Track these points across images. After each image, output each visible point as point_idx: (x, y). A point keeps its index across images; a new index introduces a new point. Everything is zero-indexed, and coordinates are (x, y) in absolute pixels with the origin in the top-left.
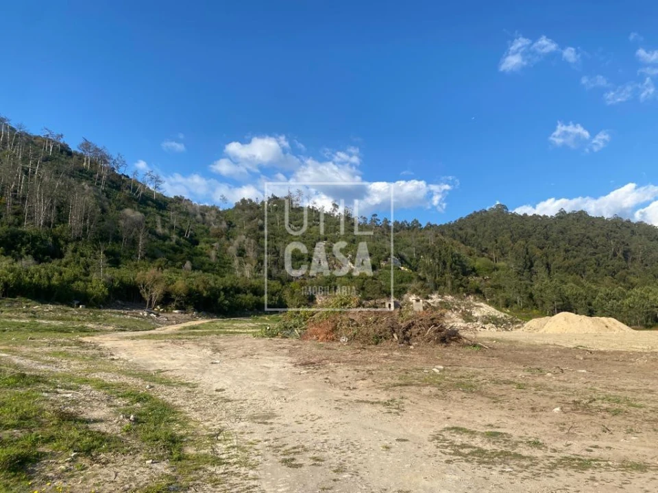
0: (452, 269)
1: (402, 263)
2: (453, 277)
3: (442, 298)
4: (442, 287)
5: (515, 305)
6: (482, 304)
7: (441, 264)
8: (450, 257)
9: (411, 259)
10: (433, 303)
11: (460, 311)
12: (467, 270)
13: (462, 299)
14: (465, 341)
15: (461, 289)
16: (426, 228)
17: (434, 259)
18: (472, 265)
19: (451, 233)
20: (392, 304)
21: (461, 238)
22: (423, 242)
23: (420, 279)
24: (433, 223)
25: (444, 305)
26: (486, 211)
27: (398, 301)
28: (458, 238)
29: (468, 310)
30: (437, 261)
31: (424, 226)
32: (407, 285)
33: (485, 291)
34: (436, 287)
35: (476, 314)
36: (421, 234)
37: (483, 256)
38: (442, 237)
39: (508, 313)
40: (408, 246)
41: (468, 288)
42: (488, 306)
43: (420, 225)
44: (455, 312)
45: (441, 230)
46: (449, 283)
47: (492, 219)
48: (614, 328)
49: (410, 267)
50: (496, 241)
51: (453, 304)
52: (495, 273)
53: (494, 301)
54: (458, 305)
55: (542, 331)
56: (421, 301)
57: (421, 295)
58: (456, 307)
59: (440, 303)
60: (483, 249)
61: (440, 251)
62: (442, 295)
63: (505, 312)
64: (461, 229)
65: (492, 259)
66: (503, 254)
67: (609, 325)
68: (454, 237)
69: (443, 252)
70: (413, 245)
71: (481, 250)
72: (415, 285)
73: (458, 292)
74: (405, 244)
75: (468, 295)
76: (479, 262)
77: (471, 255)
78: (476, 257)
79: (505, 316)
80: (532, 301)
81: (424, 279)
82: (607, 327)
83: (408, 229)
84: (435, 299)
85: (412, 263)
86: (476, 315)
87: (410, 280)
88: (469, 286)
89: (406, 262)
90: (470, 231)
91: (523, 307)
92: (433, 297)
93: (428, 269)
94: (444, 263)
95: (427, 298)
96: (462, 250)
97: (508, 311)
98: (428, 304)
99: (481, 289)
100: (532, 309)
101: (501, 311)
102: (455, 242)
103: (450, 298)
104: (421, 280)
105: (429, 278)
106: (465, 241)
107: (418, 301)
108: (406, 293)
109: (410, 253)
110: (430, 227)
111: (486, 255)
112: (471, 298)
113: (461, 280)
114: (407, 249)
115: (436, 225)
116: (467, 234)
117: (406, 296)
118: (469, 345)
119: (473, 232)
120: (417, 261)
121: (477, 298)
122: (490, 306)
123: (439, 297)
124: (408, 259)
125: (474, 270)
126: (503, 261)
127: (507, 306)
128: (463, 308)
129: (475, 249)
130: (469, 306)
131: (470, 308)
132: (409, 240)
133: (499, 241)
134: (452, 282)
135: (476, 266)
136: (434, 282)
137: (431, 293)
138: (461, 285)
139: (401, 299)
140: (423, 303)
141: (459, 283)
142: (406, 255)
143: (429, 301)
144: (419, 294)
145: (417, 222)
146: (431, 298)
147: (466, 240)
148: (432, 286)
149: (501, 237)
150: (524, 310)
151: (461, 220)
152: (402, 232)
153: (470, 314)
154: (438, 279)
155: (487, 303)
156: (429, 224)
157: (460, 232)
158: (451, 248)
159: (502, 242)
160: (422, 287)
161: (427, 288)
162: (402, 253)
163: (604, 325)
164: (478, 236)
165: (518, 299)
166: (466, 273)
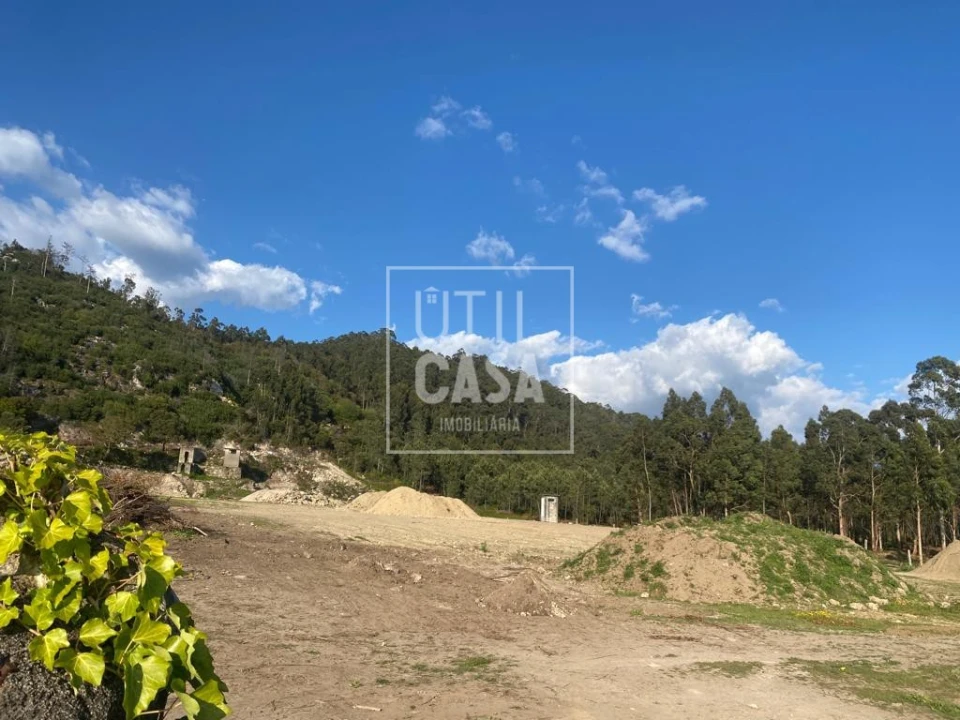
0: (298, 410)
1: (225, 391)
2: (297, 421)
3: (273, 450)
4: (278, 434)
5: (374, 470)
6: (330, 464)
7: (283, 400)
8: (299, 393)
9: (242, 387)
10: (258, 457)
11: (296, 472)
12: (321, 413)
13: (304, 455)
14: (174, 522)
15: (306, 439)
16: (276, 344)
17: (274, 391)
18: (330, 407)
19: (312, 356)
20: (191, 454)
21: (324, 366)
22: (265, 364)
23: (246, 418)
24: (287, 338)
25: (274, 461)
26: (366, 334)
27: (204, 448)
28: (320, 366)
29: (308, 472)
30: (277, 394)
31: (274, 339)
32: (224, 426)
33: (338, 445)
34: (269, 434)
35: (318, 478)
36: (266, 351)
37: (349, 397)
38: (295, 361)
39: (362, 480)
40: (241, 366)
41: (316, 440)
42: (337, 468)
43: (269, 338)
44: (289, 473)
45: (300, 350)
46: (290, 429)
47: (373, 348)
48: (457, 512)
49: (238, 399)
50: (371, 378)
51: (287, 460)
52: (358, 423)
53: (346, 462)
54: (296, 463)
55: (370, 511)
56: (238, 452)
57: (243, 444)
58: (291, 465)
59: (270, 457)
60: (351, 386)
61: (284, 382)
62: (275, 446)
63: (359, 479)
64: (327, 354)
65: (359, 403)
66: (376, 398)
67: (452, 508)
68: (314, 363)
69: (289, 384)
70: (250, 366)
71: (348, 387)
72: (237, 426)
73: (301, 443)
74: (237, 363)
75: (314, 449)
76: (341, 405)
77: (332, 392)
78: (338, 396)
79: (357, 484)
80: (396, 467)
81: (254, 420)
82: (449, 510)
83: (249, 340)
84: (264, 451)
85: (242, 394)
86: (316, 480)
87: (231, 418)
88: (317, 437)
89: (233, 390)
90: (339, 358)
91: (385, 473)
92: (262, 447)
93: (264, 406)
94: (288, 400)
95: (252, 448)
96: (319, 383)
97: (363, 477)
98: (251, 457)
99: (333, 442)
100: (395, 476)
101: (354, 476)
102: (313, 370)
103: (286, 451)
104: (249, 420)
105: (261, 418)
106: (328, 372)
107: (233, 451)
108: (220, 437)
109: (242, 376)
110: (282, 342)
111: (353, 395)
112: (318, 454)
113: (308, 426)
114: (239, 371)
115: (292, 342)
116: (333, 362)
117: (219, 441)
118: (178, 529)
119: (343, 361)
120: (251, 390)
121: (327, 456)
122: (340, 467)
123: (270, 449)
124: (237, 387)
125: (330, 414)
126: (374, 407)
127: (363, 470)
128: (302, 467)
129: (340, 386)
130: (311, 466)
131: (312, 469)
132: (243, 357)
133: (373, 379)
134: (295, 429)
135: (334, 410)
136: (268, 426)
137: (260, 441)
138: (306, 435)
139: (209, 446)
140: (241, 455)
141: (303, 431)
142: (234, 380)
143: (254, 454)
144: (241, 441)
145: (265, 332)
146: (258, 450)
147: (331, 369)
148: (263, 431)
149: (377, 374)
150: (384, 478)
151: (331, 340)
152: (237, 343)
153: (310, 477)
154: (274, 421)
155: (336, 464)
156: (282, 338)
157: (324, 358)
158: (303, 380)
159: (377, 381)
160: (247, 431)
161: (254, 433)
162: (228, 375)
163: (445, 508)
164: (350, 367)
165: (380, 462)
166: (317, 418)
